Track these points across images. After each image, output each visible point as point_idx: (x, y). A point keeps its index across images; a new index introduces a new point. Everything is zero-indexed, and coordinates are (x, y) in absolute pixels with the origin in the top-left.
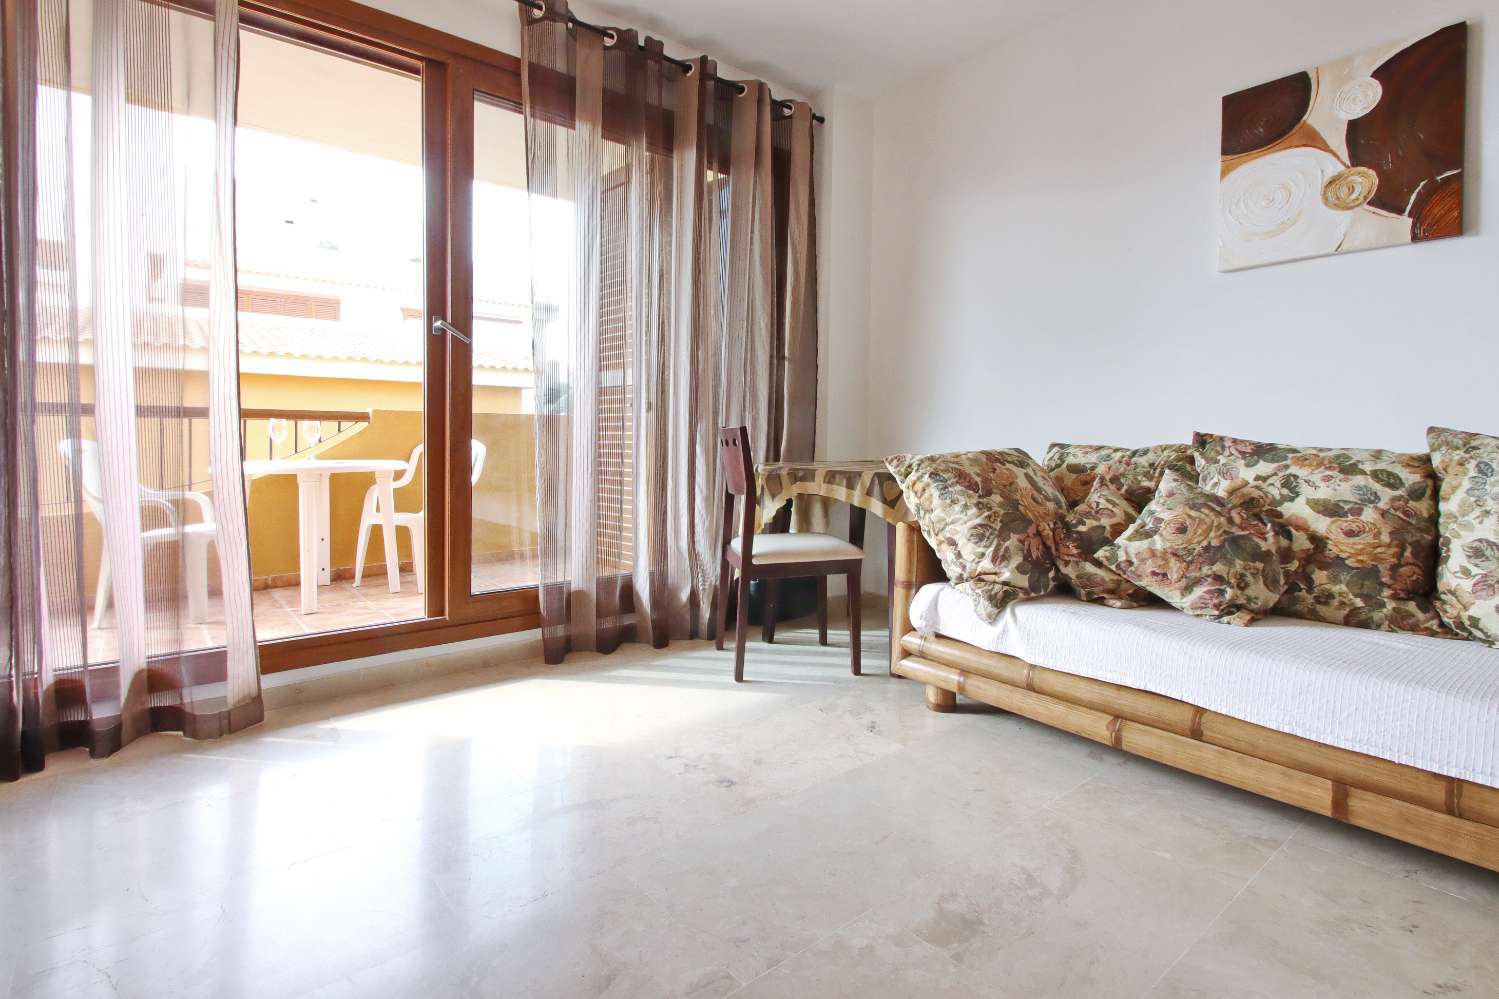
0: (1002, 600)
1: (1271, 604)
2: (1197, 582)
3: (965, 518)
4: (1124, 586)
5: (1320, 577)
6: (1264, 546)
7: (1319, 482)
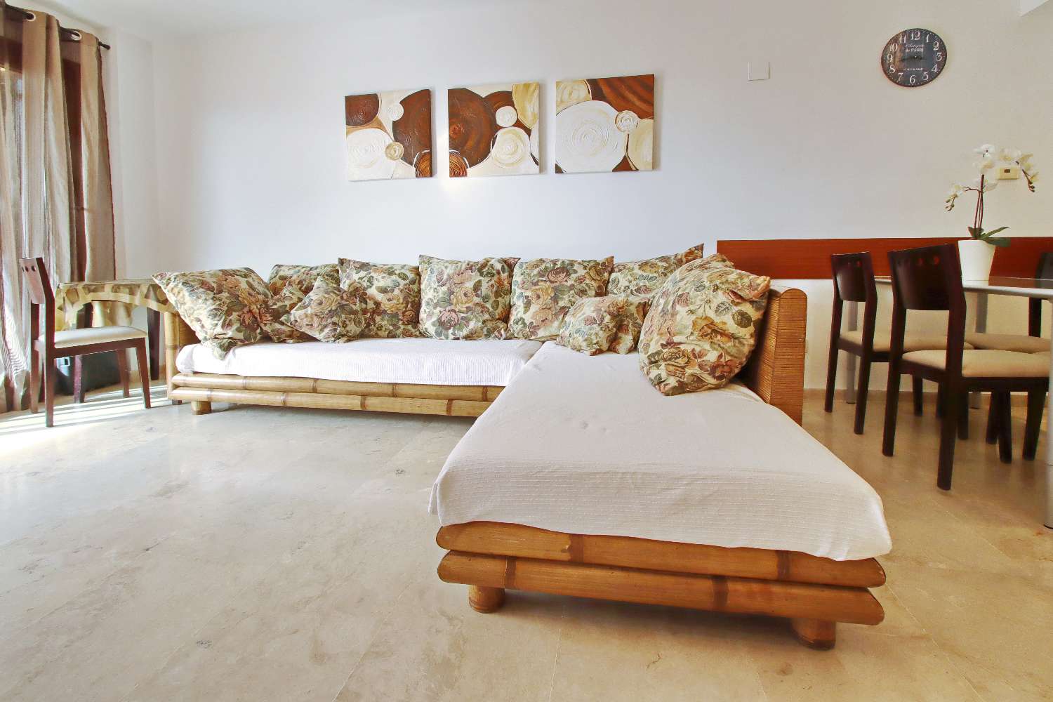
0: (228, 346)
1: (358, 333)
2: (326, 326)
3: (205, 306)
4: (295, 333)
5: (378, 319)
6: (355, 308)
7: (380, 279)
